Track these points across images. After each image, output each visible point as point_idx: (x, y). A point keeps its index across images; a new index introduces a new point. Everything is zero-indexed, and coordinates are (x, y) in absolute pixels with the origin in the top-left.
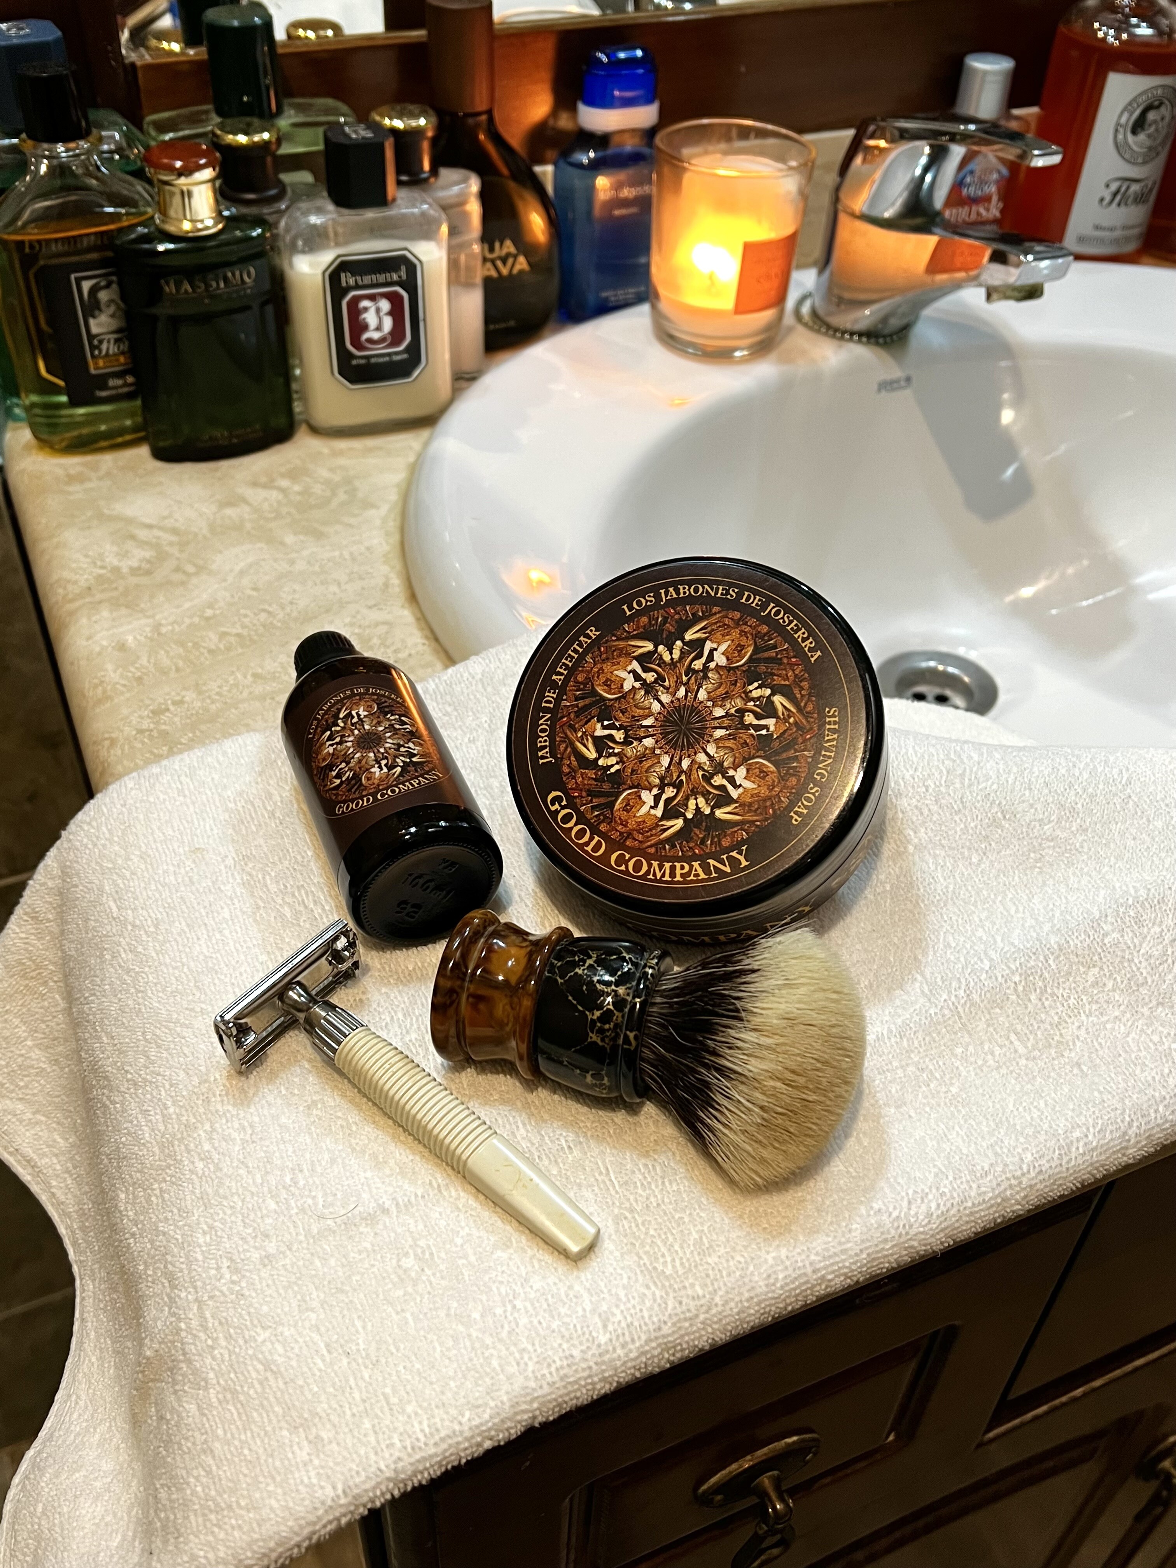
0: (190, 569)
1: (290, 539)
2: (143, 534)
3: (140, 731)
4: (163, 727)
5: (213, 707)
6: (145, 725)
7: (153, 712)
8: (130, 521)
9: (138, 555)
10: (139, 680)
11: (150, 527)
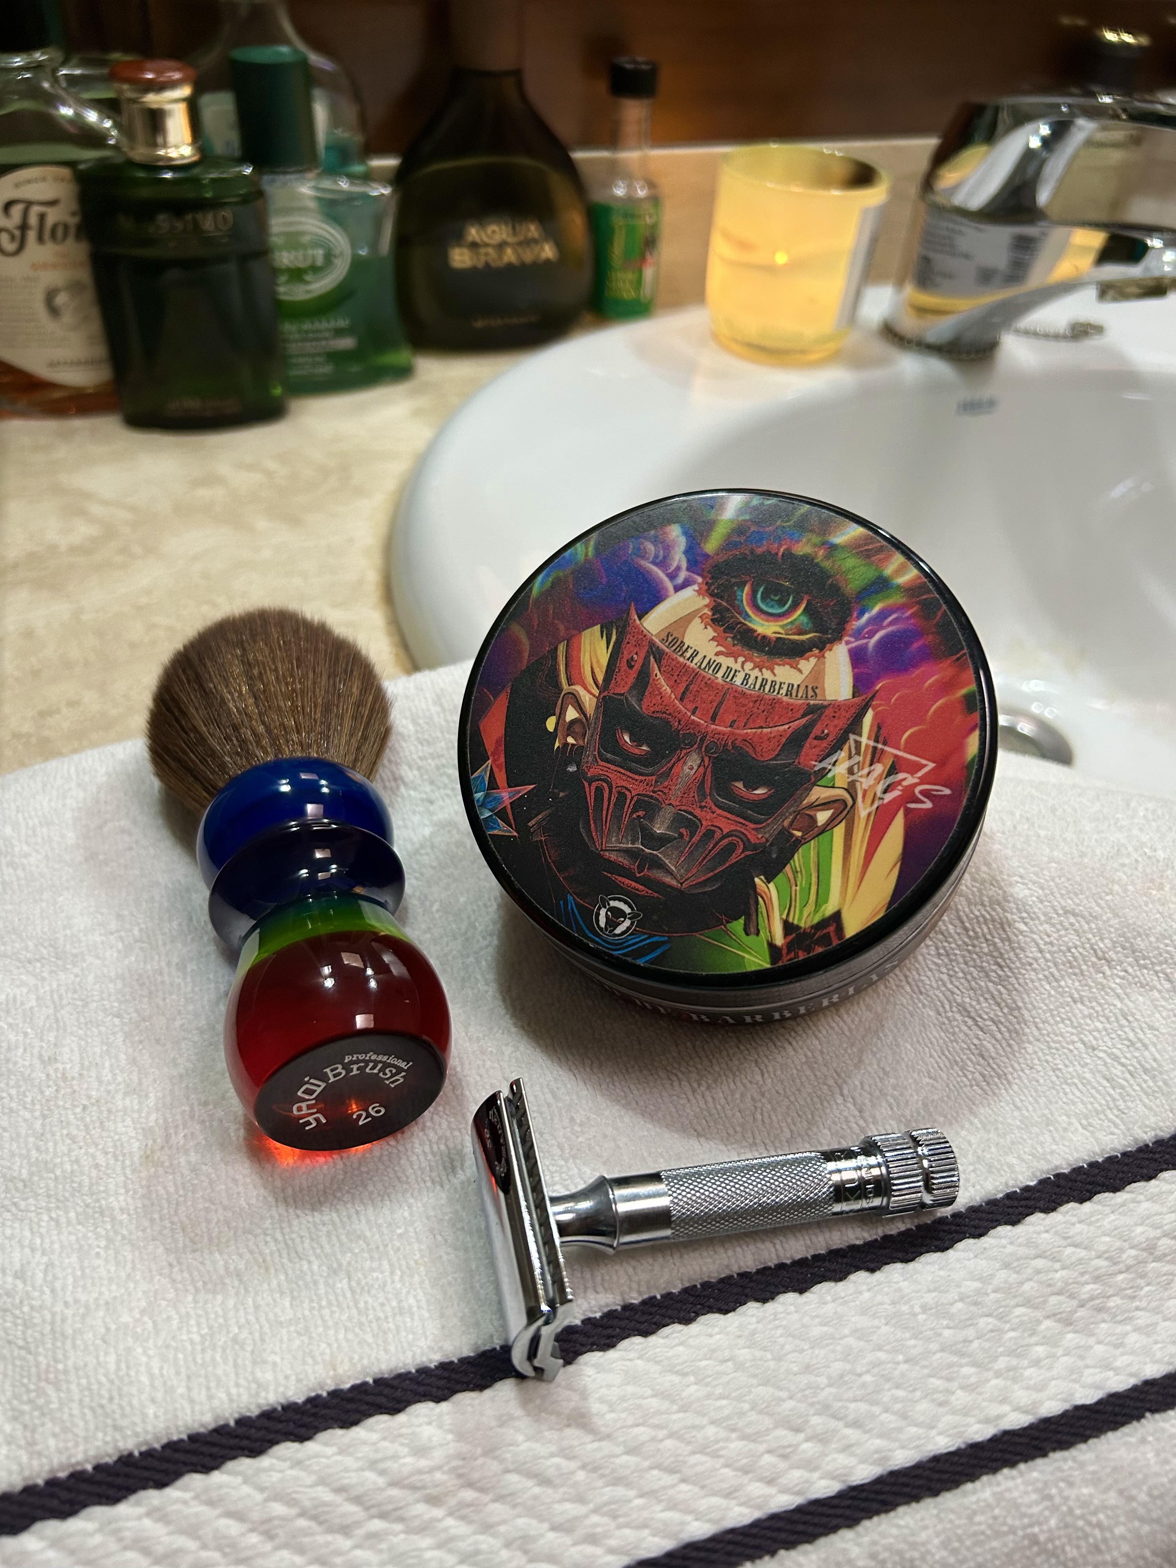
0: (137, 550)
1: (261, 524)
2: (96, 509)
3: (17, 736)
4: (46, 733)
5: (114, 712)
6: (26, 728)
7: (42, 714)
8: (88, 496)
9: (83, 530)
10: (36, 673)
11: (106, 503)
